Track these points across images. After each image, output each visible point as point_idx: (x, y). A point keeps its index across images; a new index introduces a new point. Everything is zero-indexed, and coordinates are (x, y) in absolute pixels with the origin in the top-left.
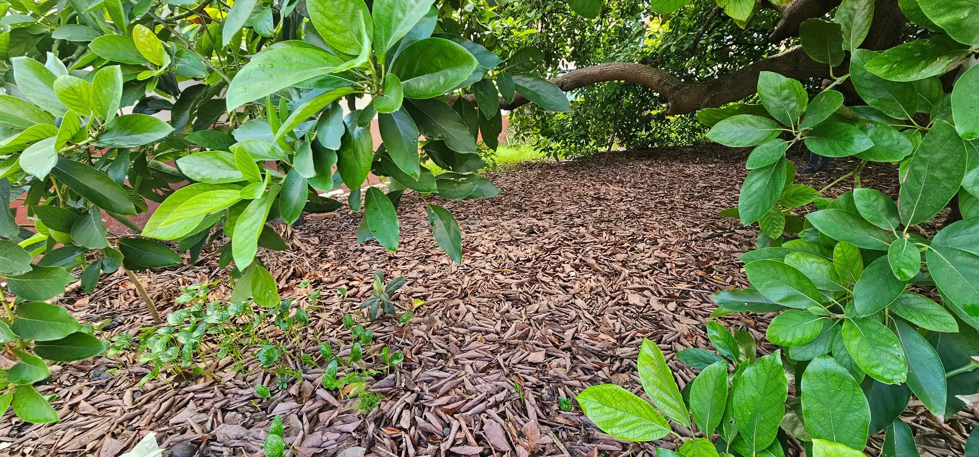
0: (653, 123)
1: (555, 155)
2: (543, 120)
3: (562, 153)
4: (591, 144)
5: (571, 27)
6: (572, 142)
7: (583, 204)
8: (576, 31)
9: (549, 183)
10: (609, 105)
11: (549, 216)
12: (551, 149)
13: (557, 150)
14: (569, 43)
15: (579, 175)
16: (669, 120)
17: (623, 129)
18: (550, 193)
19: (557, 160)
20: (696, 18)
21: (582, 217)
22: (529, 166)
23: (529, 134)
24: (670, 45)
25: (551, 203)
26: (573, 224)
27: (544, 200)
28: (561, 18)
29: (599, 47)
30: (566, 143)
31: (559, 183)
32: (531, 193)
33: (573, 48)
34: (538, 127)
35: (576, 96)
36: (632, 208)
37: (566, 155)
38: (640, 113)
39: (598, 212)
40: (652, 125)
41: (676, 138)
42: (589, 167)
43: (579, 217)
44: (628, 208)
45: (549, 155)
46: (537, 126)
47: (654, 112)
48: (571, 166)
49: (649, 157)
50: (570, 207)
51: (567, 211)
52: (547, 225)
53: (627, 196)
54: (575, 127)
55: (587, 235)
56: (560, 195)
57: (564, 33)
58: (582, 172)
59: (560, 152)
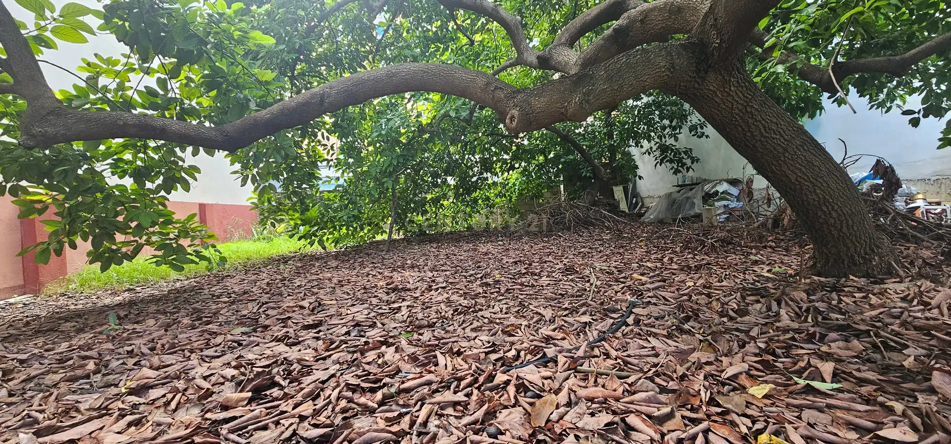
0: (428, 208)
1: (321, 242)
3: (331, 240)
4: (366, 231)
6: (341, 226)
7: (375, 301)
9: (314, 277)
10: (386, 179)
11: (312, 333)
12: (315, 235)
13: (323, 236)
15: (356, 264)
17: (398, 215)
18: (315, 290)
19: (324, 248)
21: (379, 325)
22: (283, 259)
23: (282, 219)
24: (450, 110)
25: (319, 306)
26: (366, 343)
27: (305, 304)
30: (335, 227)
31: (329, 275)
32: (281, 294)
33: (334, 119)
34: (295, 211)
36: (455, 297)
37: (336, 242)
38: (414, 196)
39: (404, 311)
40: (427, 210)
41: (452, 223)
42: (368, 255)
43: (373, 326)
45: (312, 244)
46: (292, 208)
48: (344, 255)
49: (433, 241)
50: (354, 309)
51: (350, 317)
52: (308, 355)
53: (434, 281)
55: (406, 367)
56: (333, 292)
58: (360, 260)
59: (328, 239)
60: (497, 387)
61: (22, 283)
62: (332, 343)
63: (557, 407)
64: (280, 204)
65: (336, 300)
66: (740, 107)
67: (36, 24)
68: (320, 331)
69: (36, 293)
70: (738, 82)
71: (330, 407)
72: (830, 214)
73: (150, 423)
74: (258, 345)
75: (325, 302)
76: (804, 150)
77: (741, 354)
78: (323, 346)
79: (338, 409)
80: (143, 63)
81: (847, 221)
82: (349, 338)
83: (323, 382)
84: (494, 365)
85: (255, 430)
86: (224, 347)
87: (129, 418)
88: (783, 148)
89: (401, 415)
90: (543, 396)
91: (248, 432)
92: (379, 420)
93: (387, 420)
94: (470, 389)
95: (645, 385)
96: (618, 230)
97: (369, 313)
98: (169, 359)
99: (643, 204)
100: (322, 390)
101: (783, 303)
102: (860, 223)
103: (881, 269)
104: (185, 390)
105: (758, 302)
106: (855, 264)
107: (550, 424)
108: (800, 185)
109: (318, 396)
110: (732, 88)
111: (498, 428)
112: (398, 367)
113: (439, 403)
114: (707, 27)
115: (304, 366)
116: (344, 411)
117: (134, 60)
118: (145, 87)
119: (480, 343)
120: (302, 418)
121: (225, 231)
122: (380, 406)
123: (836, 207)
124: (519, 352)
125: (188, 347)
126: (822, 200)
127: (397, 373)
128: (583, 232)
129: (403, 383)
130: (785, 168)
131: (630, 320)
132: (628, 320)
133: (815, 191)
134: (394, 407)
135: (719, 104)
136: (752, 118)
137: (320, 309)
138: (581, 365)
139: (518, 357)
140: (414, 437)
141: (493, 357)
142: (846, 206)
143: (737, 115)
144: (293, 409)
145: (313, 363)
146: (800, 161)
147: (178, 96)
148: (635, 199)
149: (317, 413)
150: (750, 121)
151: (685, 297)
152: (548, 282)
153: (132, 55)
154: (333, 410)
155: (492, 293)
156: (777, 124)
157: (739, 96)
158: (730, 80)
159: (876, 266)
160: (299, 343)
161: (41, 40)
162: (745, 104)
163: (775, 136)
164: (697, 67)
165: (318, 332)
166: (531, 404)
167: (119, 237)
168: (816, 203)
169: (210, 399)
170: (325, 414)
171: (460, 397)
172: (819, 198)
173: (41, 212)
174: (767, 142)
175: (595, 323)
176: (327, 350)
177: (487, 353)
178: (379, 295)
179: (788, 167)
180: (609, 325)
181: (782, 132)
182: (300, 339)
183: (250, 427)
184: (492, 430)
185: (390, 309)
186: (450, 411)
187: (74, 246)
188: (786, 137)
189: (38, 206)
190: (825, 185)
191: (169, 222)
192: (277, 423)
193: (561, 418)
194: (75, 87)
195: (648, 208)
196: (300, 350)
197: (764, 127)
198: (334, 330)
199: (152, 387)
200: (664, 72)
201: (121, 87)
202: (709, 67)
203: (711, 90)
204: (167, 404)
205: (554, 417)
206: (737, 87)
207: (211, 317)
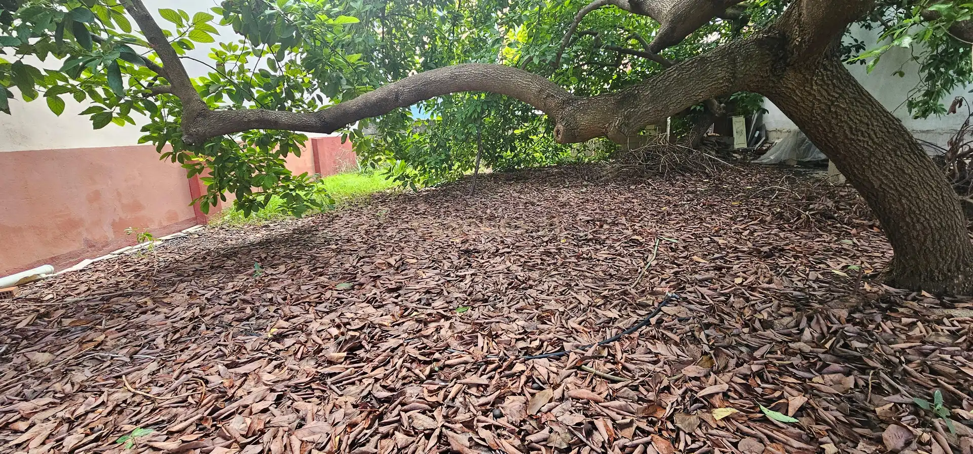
0: (517, 143)
1: (413, 184)
2: (396, 142)
3: (421, 182)
4: (455, 167)
5: (418, 34)
6: (431, 168)
7: (447, 264)
8: (425, 39)
9: (404, 226)
10: (470, 125)
11: (393, 297)
12: (408, 177)
13: (414, 178)
14: (418, 52)
15: (442, 210)
16: (532, 140)
17: (487, 150)
18: (402, 245)
20: (552, 32)
21: (445, 293)
22: (382, 198)
23: (380, 160)
24: (533, 57)
25: (403, 264)
26: (430, 315)
27: (392, 261)
28: (405, 22)
29: (453, 58)
30: (425, 169)
32: (375, 247)
33: (423, 58)
34: (391, 151)
35: (432, 114)
36: (514, 268)
37: (426, 183)
38: (503, 132)
39: (468, 279)
40: (516, 145)
41: (541, 158)
42: (454, 198)
43: (440, 293)
44: (508, 269)
45: (405, 185)
46: (388, 149)
47: (517, 132)
48: (433, 196)
49: (517, 180)
50: (428, 274)
51: (424, 282)
53: (503, 243)
54: (434, 150)
55: (454, 344)
56: (416, 247)
57: (411, 40)
58: (446, 205)
59: (419, 180)
60: (513, 375)
61: (194, 216)
62: (406, 309)
63: (550, 401)
64: (378, 145)
65: (417, 259)
66: (823, 107)
67: (178, 31)
68: (399, 296)
69: (204, 223)
70: (823, 80)
71: (396, 372)
72: (914, 225)
73: (286, 368)
74: (354, 304)
75: (408, 260)
76: (896, 155)
77: (731, 374)
78: (400, 312)
79: (400, 376)
80: (256, 46)
81: (933, 235)
82: (419, 306)
83: (393, 350)
84: (519, 352)
85: (347, 384)
86: (331, 303)
87: (275, 363)
88: (871, 152)
89: (440, 389)
90: (544, 389)
91: (343, 386)
92: (425, 389)
93: (430, 391)
94: (494, 372)
95: (627, 392)
96: (719, 180)
97: (439, 280)
98: (297, 310)
99: (767, 138)
100: (392, 357)
101: (815, 320)
102: (950, 238)
103: (964, 288)
104: (306, 342)
105: (791, 314)
106: (933, 280)
107: (539, 414)
108: (883, 192)
109: (389, 362)
110: (814, 87)
111: (501, 412)
112: (447, 343)
113: (467, 384)
114: (792, 20)
115: (383, 331)
116: (404, 378)
117: (248, 44)
118: (259, 70)
119: (516, 328)
120: (377, 380)
121: (334, 162)
122: (427, 379)
123: (922, 219)
124: (542, 342)
125: (308, 300)
126: (907, 211)
127: (446, 349)
128: (677, 180)
129: (449, 359)
130: (869, 174)
131: (653, 321)
132: (651, 319)
133: (900, 200)
134: (437, 381)
135: (797, 103)
136: (837, 118)
137: (403, 268)
138: (586, 365)
139: (539, 348)
140: (444, 409)
141: (521, 344)
142: (935, 219)
143: (818, 115)
144: (372, 371)
145: (390, 328)
146: (888, 167)
147: (285, 74)
148: (758, 132)
149: (386, 377)
150: (833, 121)
151: (723, 298)
152: (606, 256)
153: (247, 40)
154: (397, 377)
155: (549, 265)
156: (868, 125)
157: (822, 95)
158: (812, 79)
159: (958, 285)
160: (383, 306)
161: (182, 44)
162: (829, 103)
163: (862, 138)
164: (772, 65)
165: (397, 297)
166: (533, 395)
167: (254, 189)
168: (899, 213)
169: (321, 354)
170: (391, 378)
171: (484, 380)
172: (904, 208)
173: (200, 171)
174: (851, 144)
175: (620, 319)
176: (402, 316)
177: (517, 340)
178: (452, 257)
179: (872, 172)
180: (631, 323)
181: (872, 133)
182: (384, 303)
183: (344, 382)
184: (497, 412)
185: (457, 276)
186: (473, 391)
187: (224, 199)
188: (876, 140)
189: (198, 167)
190: (913, 195)
191: (287, 179)
192: (360, 381)
193: (550, 410)
194: (210, 74)
195: (772, 144)
196: (382, 315)
197: (851, 128)
198: (410, 295)
199: (287, 336)
200: (721, 83)
201: (242, 70)
202: (788, 65)
203: (789, 88)
204: (295, 354)
205: (544, 409)
206: (821, 86)
207: (323, 268)
